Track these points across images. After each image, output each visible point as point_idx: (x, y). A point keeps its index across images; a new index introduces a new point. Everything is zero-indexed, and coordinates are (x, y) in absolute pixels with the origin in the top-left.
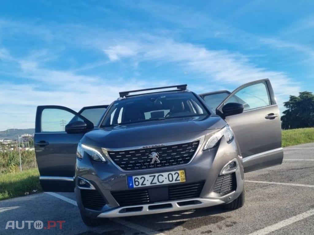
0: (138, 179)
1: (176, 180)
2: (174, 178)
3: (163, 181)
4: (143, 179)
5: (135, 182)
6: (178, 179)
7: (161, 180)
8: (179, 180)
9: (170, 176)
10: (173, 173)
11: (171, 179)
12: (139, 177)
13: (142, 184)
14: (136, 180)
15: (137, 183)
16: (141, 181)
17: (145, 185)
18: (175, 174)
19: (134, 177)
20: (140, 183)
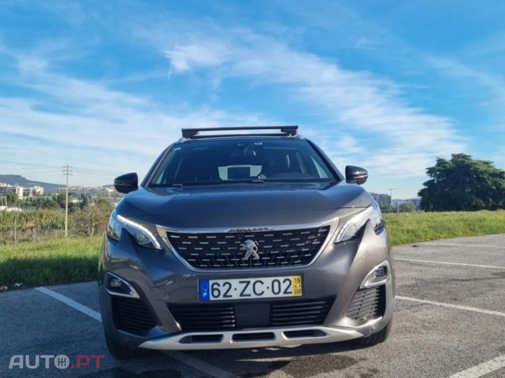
0: (219, 285)
1: (285, 292)
2: (283, 289)
3: (263, 293)
4: (227, 286)
5: (213, 290)
6: (288, 291)
7: (258, 291)
8: (291, 293)
9: (276, 284)
10: (281, 279)
11: (276, 290)
12: (221, 282)
13: (225, 296)
14: (215, 286)
15: (216, 293)
16: (223, 290)
17: (231, 296)
18: (284, 282)
19: (211, 282)
20: (222, 293)
